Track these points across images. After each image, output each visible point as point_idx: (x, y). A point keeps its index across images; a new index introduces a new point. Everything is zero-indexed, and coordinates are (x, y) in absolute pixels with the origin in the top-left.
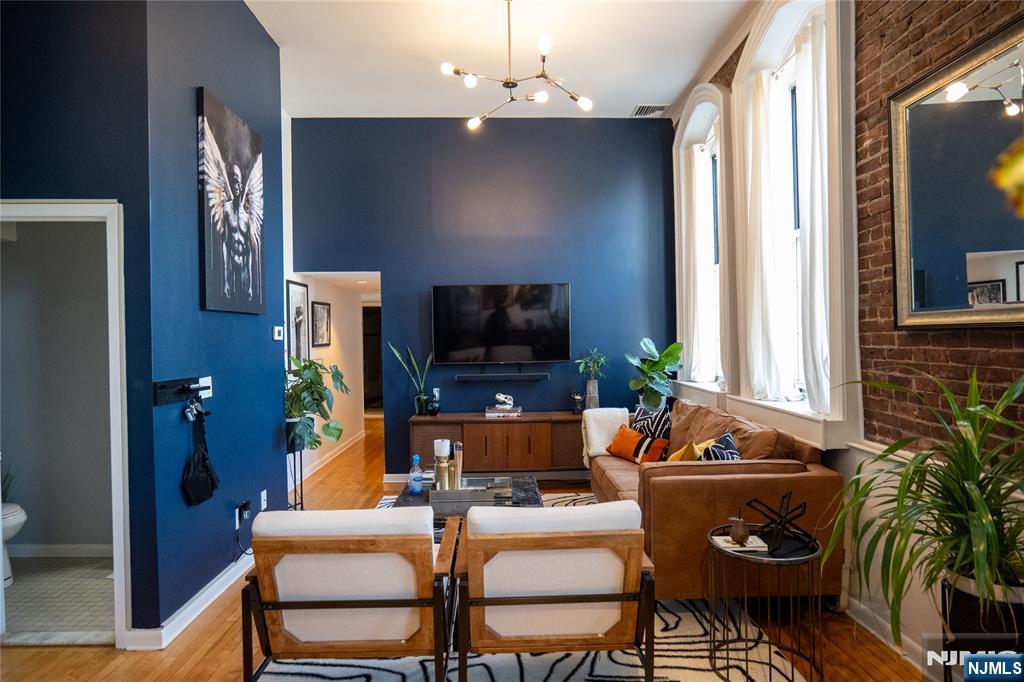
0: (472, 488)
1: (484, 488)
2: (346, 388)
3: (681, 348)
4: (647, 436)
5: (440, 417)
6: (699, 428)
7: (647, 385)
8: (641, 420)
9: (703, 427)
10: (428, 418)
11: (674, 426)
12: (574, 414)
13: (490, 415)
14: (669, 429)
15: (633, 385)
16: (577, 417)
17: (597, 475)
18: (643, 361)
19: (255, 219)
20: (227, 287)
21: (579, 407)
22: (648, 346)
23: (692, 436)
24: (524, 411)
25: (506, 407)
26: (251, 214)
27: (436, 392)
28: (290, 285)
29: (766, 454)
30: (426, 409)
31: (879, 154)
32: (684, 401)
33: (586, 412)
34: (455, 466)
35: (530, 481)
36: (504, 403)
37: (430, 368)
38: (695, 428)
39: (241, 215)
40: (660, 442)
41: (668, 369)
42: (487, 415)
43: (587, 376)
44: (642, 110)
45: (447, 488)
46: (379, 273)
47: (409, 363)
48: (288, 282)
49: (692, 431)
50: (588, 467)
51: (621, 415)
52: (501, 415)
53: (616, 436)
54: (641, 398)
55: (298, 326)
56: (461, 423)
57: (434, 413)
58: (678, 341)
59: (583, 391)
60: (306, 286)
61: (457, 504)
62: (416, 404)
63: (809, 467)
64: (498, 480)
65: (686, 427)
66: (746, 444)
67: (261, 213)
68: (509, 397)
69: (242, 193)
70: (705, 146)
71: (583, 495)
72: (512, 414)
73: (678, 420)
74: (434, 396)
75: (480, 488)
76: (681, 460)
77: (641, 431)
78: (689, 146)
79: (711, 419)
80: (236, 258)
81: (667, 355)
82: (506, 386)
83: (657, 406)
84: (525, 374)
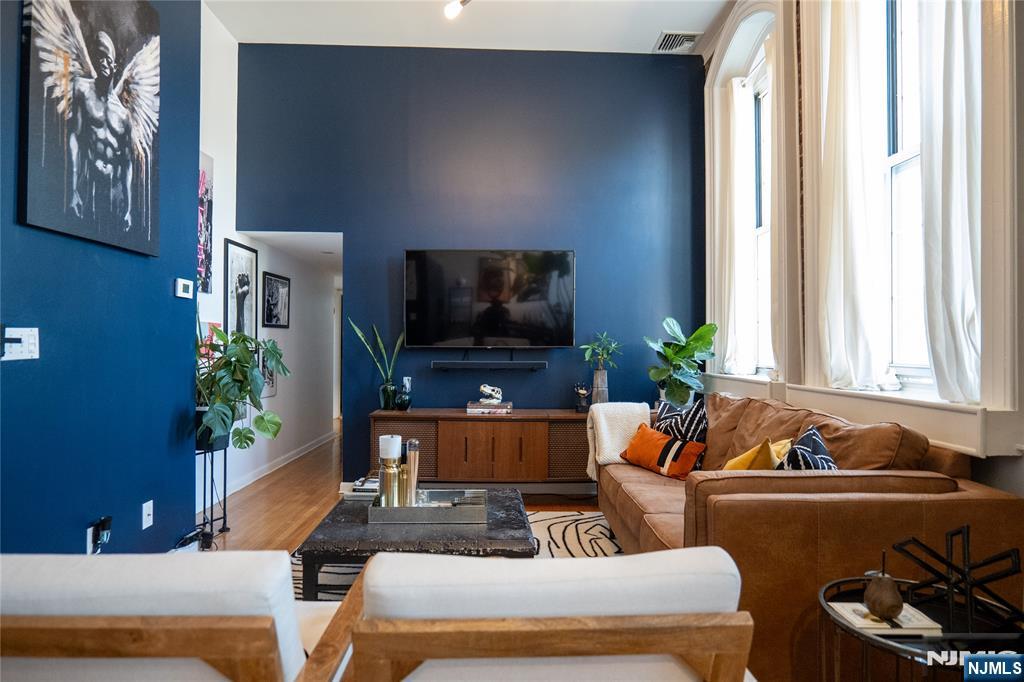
0: (435, 504)
1: (449, 505)
2: (283, 367)
3: (713, 329)
4: (676, 439)
5: (410, 412)
6: (754, 427)
7: (670, 376)
8: (666, 418)
9: (759, 425)
10: (395, 413)
11: (712, 424)
12: (577, 412)
13: (473, 411)
14: (705, 430)
15: (653, 375)
16: (581, 416)
17: (609, 489)
18: (667, 345)
19: (141, 122)
20: (76, 200)
21: (584, 404)
22: (673, 327)
23: (742, 437)
24: (514, 407)
25: (492, 401)
26: (133, 110)
27: (407, 381)
28: (230, 245)
29: (883, 461)
30: (394, 402)
32: (723, 394)
33: (594, 407)
34: (408, 472)
35: (513, 495)
36: (490, 396)
37: (399, 352)
38: (746, 427)
39: (110, 106)
40: (693, 447)
41: (698, 356)
42: (469, 410)
43: (594, 367)
45: (396, 505)
46: (341, 234)
47: (375, 347)
48: (227, 242)
49: (741, 431)
50: (595, 478)
51: (640, 411)
52: (486, 411)
53: (634, 438)
54: (663, 392)
55: (241, 298)
56: (435, 420)
57: (403, 407)
58: (708, 322)
59: (589, 384)
60: (255, 251)
61: (407, 527)
62: (381, 395)
63: (961, 484)
64: (469, 492)
65: (731, 426)
66: (843, 447)
67: (155, 117)
68: (496, 389)
69: (117, 76)
70: (746, 81)
71: (587, 514)
72: (499, 411)
73: (716, 419)
74: (404, 386)
75: (442, 505)
76: (749, 469)
77: (666, 432)
78: (726, 83)
79: (770, 413)
80: (100, 164)
81: (697, 339)
82: (493, 375)
83: (684, 402)
84: (518, 361)
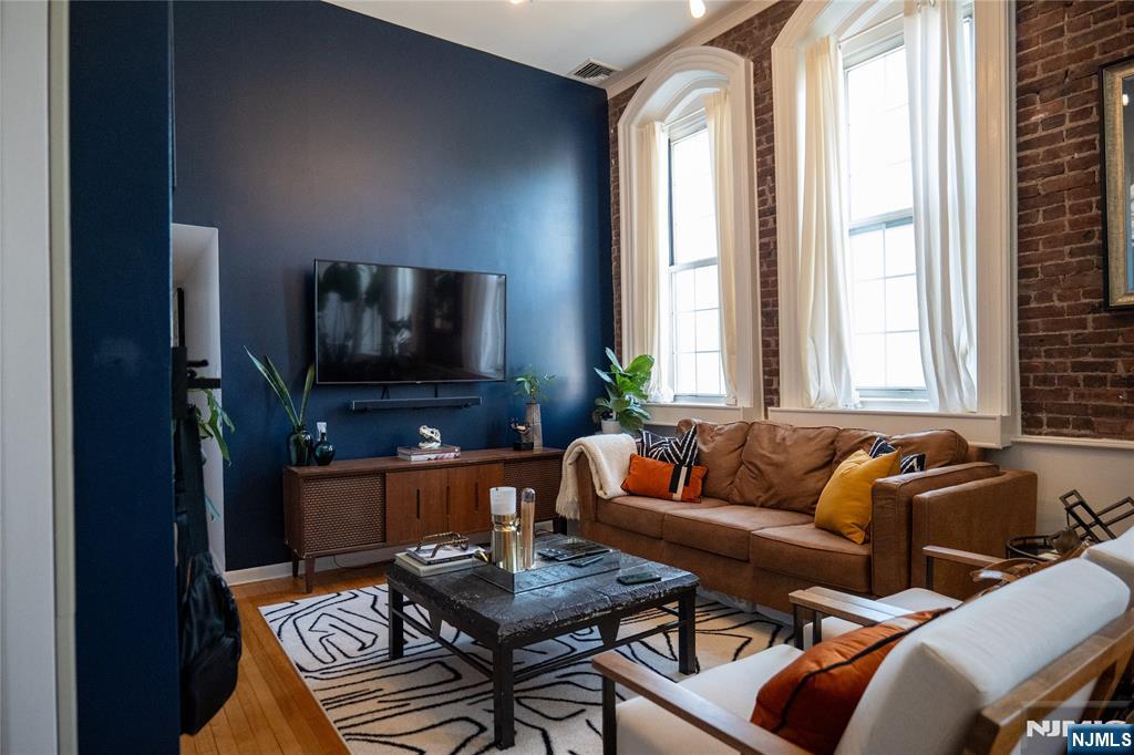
5: (334, 467)
10: (316, 469)
13: (417, 459)
24: (463, 450)
25: (434, 445)
27: (322, 427)
30: (311, 453)
31: (1063, 128)
36: (431, 440)
37: (311, 390)
42: (412, 458)
44: (592, 69)
46: (215, 229)
51: (618, 442)
52: (433, 456)
57: (326, 460)
62: (293, 449)
68: (435, 431)
72: (443, 455)
82: (430, 414)
84: (445, 398)
